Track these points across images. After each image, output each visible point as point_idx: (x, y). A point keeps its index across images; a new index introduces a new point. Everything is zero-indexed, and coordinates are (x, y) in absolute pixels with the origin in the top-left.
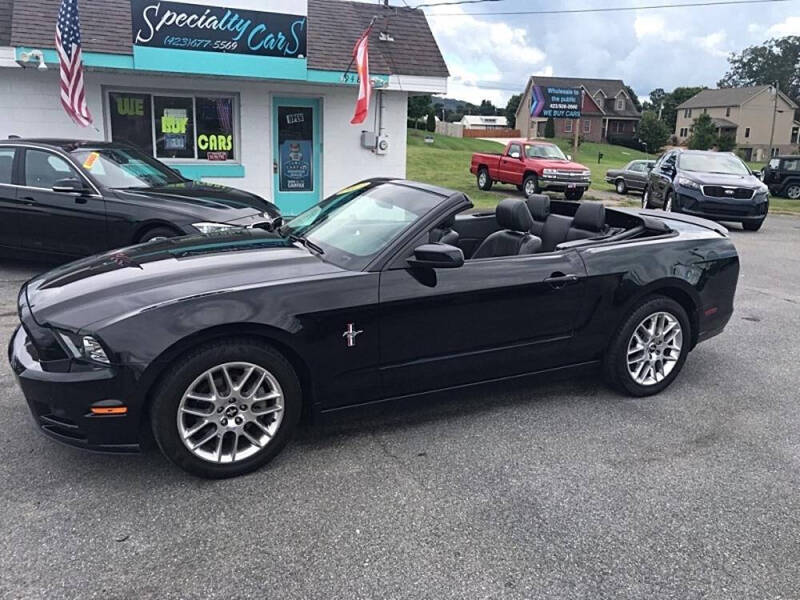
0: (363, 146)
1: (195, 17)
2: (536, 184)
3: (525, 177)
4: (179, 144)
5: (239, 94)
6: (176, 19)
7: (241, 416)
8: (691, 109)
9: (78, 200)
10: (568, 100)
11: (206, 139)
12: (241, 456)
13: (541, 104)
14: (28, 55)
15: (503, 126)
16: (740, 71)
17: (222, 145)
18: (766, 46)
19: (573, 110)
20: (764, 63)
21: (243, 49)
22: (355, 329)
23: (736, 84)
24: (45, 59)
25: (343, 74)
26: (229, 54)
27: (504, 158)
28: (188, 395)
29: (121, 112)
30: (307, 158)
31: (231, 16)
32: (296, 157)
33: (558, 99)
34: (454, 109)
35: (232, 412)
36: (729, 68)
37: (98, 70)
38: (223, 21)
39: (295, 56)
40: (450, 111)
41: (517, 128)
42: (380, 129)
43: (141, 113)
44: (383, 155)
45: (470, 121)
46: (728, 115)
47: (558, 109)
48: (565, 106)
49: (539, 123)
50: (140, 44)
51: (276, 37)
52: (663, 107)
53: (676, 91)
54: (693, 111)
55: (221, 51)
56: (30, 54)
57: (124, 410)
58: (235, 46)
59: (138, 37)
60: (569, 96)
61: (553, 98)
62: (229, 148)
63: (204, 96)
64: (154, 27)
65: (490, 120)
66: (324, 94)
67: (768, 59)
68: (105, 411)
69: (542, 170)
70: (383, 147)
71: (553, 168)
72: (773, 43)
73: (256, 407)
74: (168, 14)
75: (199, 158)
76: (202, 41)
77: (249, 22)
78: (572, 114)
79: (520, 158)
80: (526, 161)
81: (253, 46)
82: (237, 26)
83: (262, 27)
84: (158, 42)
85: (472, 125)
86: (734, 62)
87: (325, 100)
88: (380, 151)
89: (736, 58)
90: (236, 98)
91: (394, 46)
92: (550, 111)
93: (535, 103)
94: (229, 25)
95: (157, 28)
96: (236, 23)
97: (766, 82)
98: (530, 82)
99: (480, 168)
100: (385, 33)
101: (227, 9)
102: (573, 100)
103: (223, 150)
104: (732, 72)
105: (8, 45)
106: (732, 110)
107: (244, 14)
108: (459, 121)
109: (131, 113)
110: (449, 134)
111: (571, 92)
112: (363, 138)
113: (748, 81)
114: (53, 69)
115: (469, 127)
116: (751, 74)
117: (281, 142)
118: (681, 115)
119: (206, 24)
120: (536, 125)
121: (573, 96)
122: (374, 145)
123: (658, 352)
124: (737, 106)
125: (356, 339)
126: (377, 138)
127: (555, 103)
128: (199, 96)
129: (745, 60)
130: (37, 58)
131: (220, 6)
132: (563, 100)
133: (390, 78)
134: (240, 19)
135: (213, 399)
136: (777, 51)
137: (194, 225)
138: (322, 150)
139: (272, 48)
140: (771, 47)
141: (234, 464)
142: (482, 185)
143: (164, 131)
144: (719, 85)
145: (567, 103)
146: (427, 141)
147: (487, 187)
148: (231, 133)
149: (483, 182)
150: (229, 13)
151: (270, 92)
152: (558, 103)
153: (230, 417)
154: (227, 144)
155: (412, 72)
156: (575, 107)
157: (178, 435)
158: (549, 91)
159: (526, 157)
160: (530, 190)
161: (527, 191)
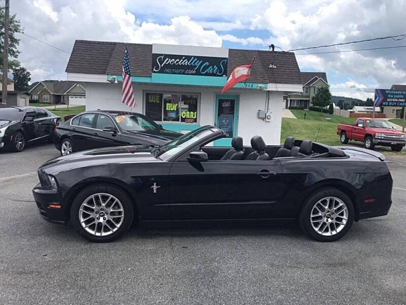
0: (259, 117)
1: (178, 60)
2: (372, 141)
3: (365, 137)
4: (173, 115)
5: (200, 93)
6: (170, 61)
7: (106, 217)
9: (113, 135)
10: (398, 96)
11: (185, 113)
12: (104, 234)
13: (381, 99)
14: (111, 78)
15: (378, 112)
17: (192, 116)
19: (402, 102)
21: (198, 73)
22: (157, 185)
24: (117, 79)
25: (244, 83)
26: (192, 76)
27: (354, 127)
28: (85, 204)
29: (150, 101)
30: (231, 123)
31: (194, 59)
32: (226, 122)
33: (392, 96)
34: (350, 103)
35: (102, 214)
37: (140, 84)
38: (190, 62)
39: (222, 76)
40: (348, 104)
41: (384, 113)
42: (268, 109)
43: (158, 102)
44: (269, 122)
45: (357, 109)
47: (392, 102)
48: (397, 100)
49: (397, 110)
50: (155, 72)
51: (213, 68)
55: (188, 74)
56: (112, 77)
57: (59, 207)
58: (194, 72)
59: (154, 69)
60: (400, 94)
61: (389, 96)
62: (195, 117)
63: (185, 94)
64: (161, 65)
65: (370, 109)
66: (240, 93)
68: (54, 206)
69: (375, 135)
70: (269, 118)
71: (382, 133)
73: (112, 214)
74: (167, 59)
75: (181, 121)
76: (180, 70)
77: (201, 61)
78: (401, 104)
79: (363, 127)
80: (366, 129)
81: (202, 72)
82: (196, 64)
83: (207, 63)
84: (162, 71)
85: (359, 111)
87: (240, 96)
88: (267, 120)
90: (199, 95)
91: (276, 70)
92: (387, 103)
93: (378, 98)
94: (192, 63)
95: (162, 66)
96: (196, 62)
99: (342, 132)
100: (272, 64)
101: (192, 56)
102: (402, 97)
103: (192, 118)
105: (104, 74)
107: (199, 58)
108: (351, 109)
109: (154, 101)
110: (341, 115)
111: (401, 92)
112: (258, 114)
114: (120, 83)
115: (356, 112)
117: (219, 115)
119: (183, 63)
120: (395, 112)
121: (402, 94)
122: (264, 117)
123: (332, 219)
125: (157, 189)
126: (266, 114)
127: (390, 98)
128: (183, 94)
130: (115, 79)
131: (188, 55)
132: (395, 96)
133: (269, 85)
134: (197, 60)
135: (94, 208)
138: (238, 119)
139: (211, 72)
141: (101, 237)
142: (343, 141)
143: (167, 109)
146: (327, 118)
147: (346, 142)
148: (196, 111)
149: (343, 139)
150: (193, 58)
151: (215, 93)
152: (392, 98)
153: (101, 216)
154: (194, 116)
155: (283, 82)
156: (403, 100)
157: (79, 221)
158: (387, 92)
159: (367, 127)
160: (368, 144)
161: (367, 145)
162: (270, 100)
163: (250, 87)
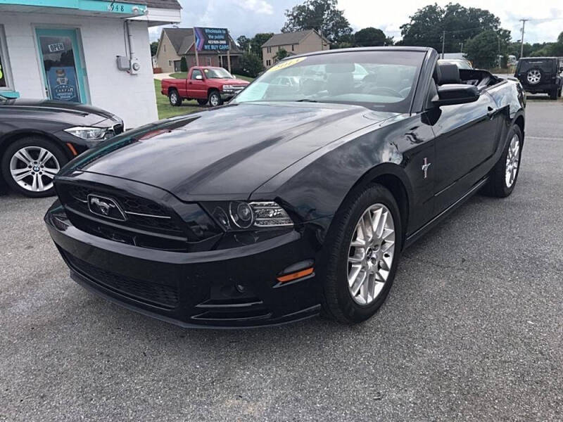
0: (120, 69)
2: (219, 97)
3: (209, 93)
5: (3, 27)
8: (270, 47)
10: (219, 37)
13: (202, 40)
16: (293, 21)
18: (306, 4)
19: (223, 44)
20: (306, 16)
23: (292, 30)
25: (111, 4)
30: (73, 82)
32: (63, 81)
33: (212, 37)
36: (286, 20)
42: (131, 53)
44: (136, 74)
46: (293, 50)
47: (214, 44)
48: (218, 42)
49: (175, 62)
52: (250, 47)
53: (256, 36)
54: (272, 48)
60: (220, 34)
61: (210, 36)
66: (81, 25)
67: (308, 14)
68: (291, 277)
69: (222, 87)
70: (136, 68)
71: (229, 84)
72: (309, 3)
78: (223, 48)
79: (203, 80)
80: (207, 81)
86: (289, 16)
88: (134, 72)
89: (290, 13)
92: (209, 46)
93: (198, 40)
97: (309, 28)
98: (163, 32)
99: (170, 90)
102: (223, 37)
104: (288, 22)
106: (295, 46)
112: (118, 62)
113: (298, 27)
116: (299, 23)
118: (265, 51)
120: (173, 64)
121: (222, 34)
122: (129, 67)
124: (297, 44)
126: (130, 62)
127: (212, 39)
129: (295, 14)
132: (216, 37)
136: (311, 8)
137: (66, 130)
138: (86, 75)
140: (308, 5)
142: (174, 102)
144: (282, 31)
145: (219, 40)
147: (179, 104)
149: (174, 99)
156: (224, 42)
158: (206, 31)
159: (207, 78)
160: (214, 101)
161: (213, 103)
162: (131, 37)
163: (120, 11)
